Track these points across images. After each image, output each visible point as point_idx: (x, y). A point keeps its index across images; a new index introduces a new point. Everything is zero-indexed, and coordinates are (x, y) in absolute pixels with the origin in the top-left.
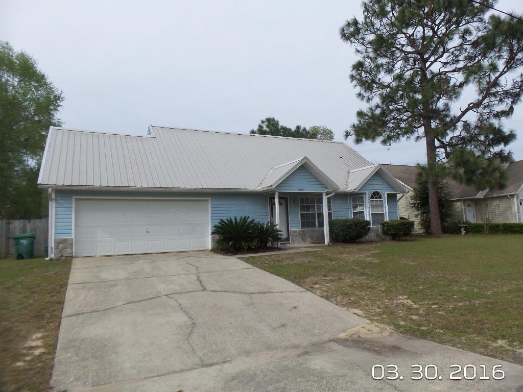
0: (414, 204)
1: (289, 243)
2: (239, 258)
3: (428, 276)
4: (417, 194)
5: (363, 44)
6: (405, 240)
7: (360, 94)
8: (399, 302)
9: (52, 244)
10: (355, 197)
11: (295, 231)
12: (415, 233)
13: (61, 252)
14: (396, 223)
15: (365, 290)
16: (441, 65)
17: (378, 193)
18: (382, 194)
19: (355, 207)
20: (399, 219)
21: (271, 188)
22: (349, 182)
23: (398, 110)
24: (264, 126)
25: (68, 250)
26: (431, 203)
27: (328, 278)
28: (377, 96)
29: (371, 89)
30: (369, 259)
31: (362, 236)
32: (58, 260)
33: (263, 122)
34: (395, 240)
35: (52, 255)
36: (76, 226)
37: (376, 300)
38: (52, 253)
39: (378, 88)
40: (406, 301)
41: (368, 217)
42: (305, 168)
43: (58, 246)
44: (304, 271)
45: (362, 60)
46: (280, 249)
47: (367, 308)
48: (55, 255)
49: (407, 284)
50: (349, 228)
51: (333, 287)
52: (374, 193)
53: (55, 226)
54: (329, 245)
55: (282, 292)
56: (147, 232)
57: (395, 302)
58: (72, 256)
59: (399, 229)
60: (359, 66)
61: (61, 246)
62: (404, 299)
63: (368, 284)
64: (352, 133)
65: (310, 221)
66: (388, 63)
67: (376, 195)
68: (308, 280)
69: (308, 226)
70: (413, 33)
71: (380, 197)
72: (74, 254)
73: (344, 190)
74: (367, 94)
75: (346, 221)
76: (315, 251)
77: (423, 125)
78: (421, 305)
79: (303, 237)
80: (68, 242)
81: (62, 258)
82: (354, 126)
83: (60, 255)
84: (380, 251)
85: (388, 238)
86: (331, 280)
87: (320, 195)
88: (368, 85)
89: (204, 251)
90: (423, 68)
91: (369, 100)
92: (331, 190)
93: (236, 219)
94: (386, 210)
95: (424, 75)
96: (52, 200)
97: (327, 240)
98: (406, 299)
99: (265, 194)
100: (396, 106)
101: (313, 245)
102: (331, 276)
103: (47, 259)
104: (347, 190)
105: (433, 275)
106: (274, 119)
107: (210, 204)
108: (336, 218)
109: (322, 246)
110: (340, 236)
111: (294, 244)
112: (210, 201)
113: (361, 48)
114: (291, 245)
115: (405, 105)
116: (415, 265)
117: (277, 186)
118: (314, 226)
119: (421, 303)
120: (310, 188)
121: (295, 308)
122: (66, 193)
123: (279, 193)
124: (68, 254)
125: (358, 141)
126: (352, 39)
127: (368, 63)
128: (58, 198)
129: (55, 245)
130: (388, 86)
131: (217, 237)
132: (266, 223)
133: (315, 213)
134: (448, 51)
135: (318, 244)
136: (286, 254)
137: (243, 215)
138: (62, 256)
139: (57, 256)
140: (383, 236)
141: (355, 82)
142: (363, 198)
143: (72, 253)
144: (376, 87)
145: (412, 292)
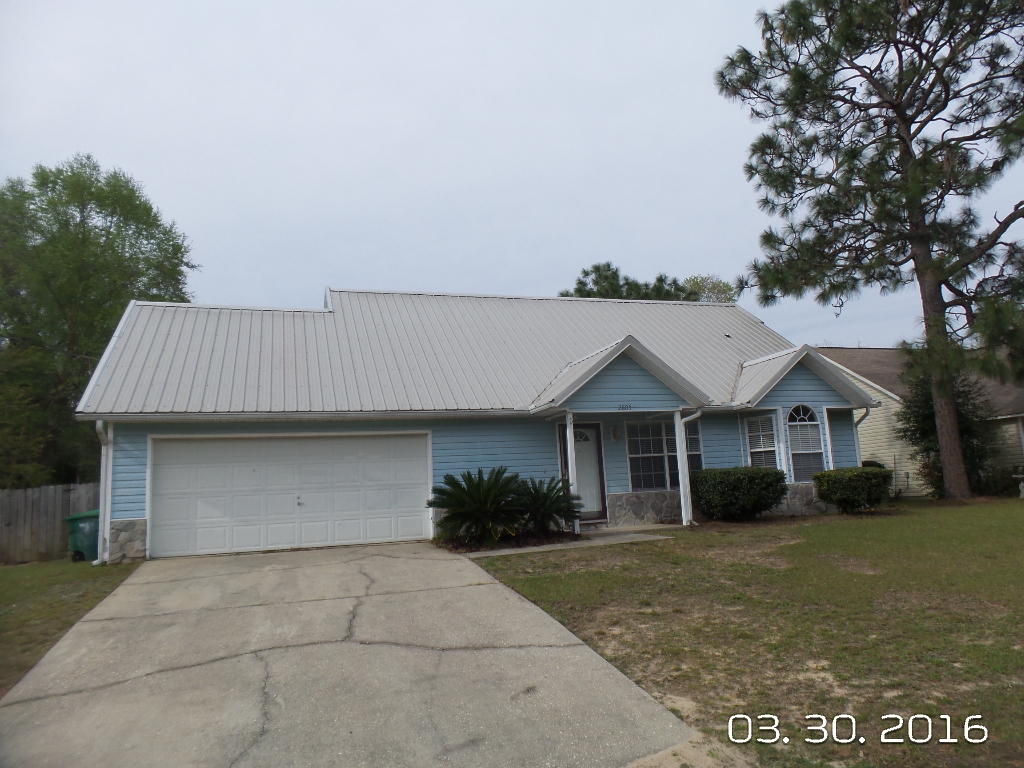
0: (905, 431)
1: (606, 523)
2: (473, 560)
3: (899, 605)
4: (908, 407)
5: (769, 99)
6: (872, 514)
7: (766, 202)
8: (801, 677)
9: (105, 531)
10: (752, 419)
11: (619, 498)
12: (911, 494)
13: (122, 547)
14: (849, 474)
15: (726, 643)
16: (947, 126)
17: (806, 410)
18: (815, 411)
19: (754, 442)
20: (860, 465)
21: (553, 405)
22: (740, 386)
23: (855, 229)
24: (590, 281)
25: (137, 545)
26: (942, 426)
27: (649, 610)
28: (802, 203)
29: (790, 188)
30: (766, 563)
31: (767, 507)
32: (116, 564)
33: (586, 274)
34: (847, 513)
35: (104, 555)
36: (154, 495)
37: (743, 673)
38: (104, 550)
39: (806, 185)
40: (822, 675)
41: (783, 464)
42: (629, 359)
43: (118, 537)
44: (601, 591)
45: (770, 132)
46: (576, 537)
47: (712, 694)
48: (111, 554)
49: (842, 626)
50: (735, 488)
51: (651, 635)
52: (797, 410)
53: (113, 496)
54: (691, 527)
55: (521, 647)
56: (299, 504)
57: (791, 677)
58: (144, 557)
59: (855, 488)
60: (765, 145)
61: (123, 536)
62: (817, 670)
63: (741, 625)
64: (753, 281)
65: (651, 473)
66: (829, 134)
67: (801, 414)
68: (600, 614)
69: (649, 485)
70: (879, 66)
71: (812, 418)
72: (148, 553)
73: (727, 404)
74: (782, 200)
75: (727, 473)
76: (651, 543)
77: (912, 257)
78: (858, 687)
79: (637, 509)
80: (137, 528)
81: (126, 561)
82: (755, 267)
83: (120, 554)
84: (803, 541)
85: (834, 508)
86: (654, 614)
87: (670, 416)
88: (783, 182)
89: (419, 541)
90: (904, 135)
91: (786, 211)
92: (691, 406)
93: (480, 473)
94: (825, 446)
95: (907, 152)
96: (107, 444)
97: (686, 515)
98: (823, 669)
99: (550, 419)
100: (846, 221)
101: (661, 526)
102: (660, 604)
103: (95, 562)
104: (733, 404)
105: (914, 601)
106: (608, 265)
107: (430, 442)
108: (712, 466)
109: (676, 530)
110: (716, 507)
111: (617, 524)
112: (430, 437)
113: (760, 106)
114: (611, 528)
115: (868, 217)
116: (875, 576)
117: (565, 402)
118: (663, 485)
119: (856, 683)
120: (643, 401)
121: (530, 690)
122: (135, 428)
123: (574, 414)
124: (137, 551)
125: (767, 299)
126: (746, 92)
127: (784, 139)
128: (119, 439)
129: (112, 534)
130: (829, 179)
131: (444, 512)
132: (547, 480)
133: (662, 457)
134: (957, 95)
135: (670, 523)
136: (583, 549)
137: (497, 465)
138: (124, 556)
139: (113, 557)
140: (822, 505)
141: (757, 178)
142: (770, 420)
143: (145, 550)
144: (801, 184)
145: (845, 649)
